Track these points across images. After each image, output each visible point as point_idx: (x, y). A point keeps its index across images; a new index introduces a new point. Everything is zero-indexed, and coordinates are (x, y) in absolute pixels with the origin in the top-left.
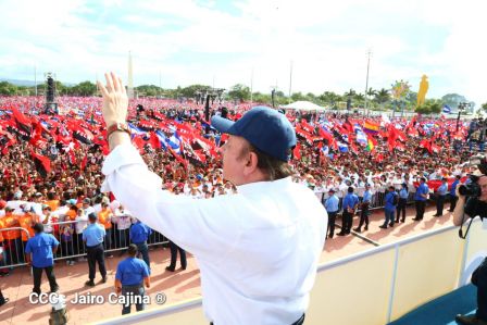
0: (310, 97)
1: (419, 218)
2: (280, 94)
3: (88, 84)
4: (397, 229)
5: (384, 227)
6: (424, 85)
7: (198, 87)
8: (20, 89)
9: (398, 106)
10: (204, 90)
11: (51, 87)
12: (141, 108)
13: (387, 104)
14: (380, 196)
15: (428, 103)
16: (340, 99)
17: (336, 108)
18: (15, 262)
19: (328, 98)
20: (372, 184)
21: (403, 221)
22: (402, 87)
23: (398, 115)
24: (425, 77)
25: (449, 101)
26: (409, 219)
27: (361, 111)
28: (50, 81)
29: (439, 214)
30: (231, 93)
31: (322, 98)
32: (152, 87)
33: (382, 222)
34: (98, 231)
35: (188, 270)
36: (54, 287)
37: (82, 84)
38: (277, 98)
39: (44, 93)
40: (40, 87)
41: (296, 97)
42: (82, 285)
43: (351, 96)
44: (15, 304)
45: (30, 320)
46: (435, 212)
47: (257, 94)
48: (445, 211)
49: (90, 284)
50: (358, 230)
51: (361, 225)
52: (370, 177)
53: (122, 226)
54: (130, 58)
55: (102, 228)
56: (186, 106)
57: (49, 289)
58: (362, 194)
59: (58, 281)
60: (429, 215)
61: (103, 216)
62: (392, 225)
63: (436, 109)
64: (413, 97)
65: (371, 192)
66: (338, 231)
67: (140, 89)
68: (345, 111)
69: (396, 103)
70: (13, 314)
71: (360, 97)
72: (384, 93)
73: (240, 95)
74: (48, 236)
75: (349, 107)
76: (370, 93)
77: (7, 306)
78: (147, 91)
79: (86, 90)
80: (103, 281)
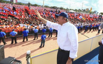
0: (73, 10)
1: (90, 31)
2: (68, 9)
3: (36, 4)
4: (87, 32)
5: (85, 32)
6: (91, 9)
8: (23, 4)
9: (87, 12)
10: (56, 7)
12: (45, 9)
13: (85, 12)
14: (84, 27)
15: (92, 12)
16: (77, 10)
17: (77, 12)
18: (20, 35)
20: (83, 25)
22: (88, 9)
24: (91, 8)
25: (95, 12)
26: (89, 31)
27: (81, 13)
28: (29, 3)
30: (60, 8)
31: (75, 10)
32: (47, 6)
33: (84, 31)
35: (52, 37)
36: (27, 40)
37: (35, 4)
38: (67, 10)
39: (28, 5)
40: (27, 4)
41: (71, 10)
42: (33, 40)
43: (79, 10)
44: (19, 43)
45: (22, 46)
47: (64, 9)
48: (95, 30)
49: (34, 39)
50: (80, 32)
52: (82, 23)
53: (41, 29)
54: (44, 1)
56: (53, 10)
57: (26, 40)
59: (28, 39)
60: (92, 30)
61: (38, 28)
64: (89, 11)
67: (45, 6)
68: (78, 12)
69: (86, 12)
70: (19, 45)
71: (81, 10)
72: (85, 10)
73: (61, 9)
74: (27, 31)
75: (79, 12)
77: (18, 43)
78: (46, 7)
79: (36, 5)
80: (37, 39)
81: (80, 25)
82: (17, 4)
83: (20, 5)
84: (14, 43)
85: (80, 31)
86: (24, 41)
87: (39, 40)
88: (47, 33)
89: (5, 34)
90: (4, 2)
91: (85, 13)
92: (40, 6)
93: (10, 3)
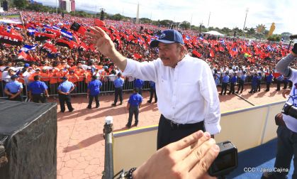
0: (217, 29)
2: (204, 27)
3: (119, 15)
4: (256, 95)
5: (251, 92)
6: (273, 27)
7: (167, 21)
8: (89, 14)
9: (258, 36)
10: (171, 22)
11: (102, 15)
12: (142, 28)
13: (253, 35)
14: (249, 78)
15: (274, 36)
16: (231, 31)
17: (228, 35)
18: (81, 92)
19: (225, 30)
21: (259, 91)
22: (261, 28)
23: (258, 40)
24: (273, 24)
25: (285, 36)
26: (262, 90)
27: (240, 37)
28: (102, 12)
29: (278, 89)
30: (182, 25)
31: (222, 30)
32: (147, 19)
34: (121, 81)
36: (98, 105)
37: (116, 15)
38: (202, 29)
39: (99, 17)
40: (97, 14)
41: (211, 29)
43: (236, 31)
44: (79, 111)
46: (276, 88)
47: (193, 26)
48: (281, 88)
49: (114, 105)
50: (237, 93)
51: (239, 90)
53: (130, 80)
54: (138, 5)
55: (123, 80)
56: (162, 29)
58: (240, 76)
59: (100, 103)
60: (273, 89)
62: (254, 92)
63: (278, 39)
64: (267, 33)
65: (245, 76)
66: (228, 92)
67: (141, 19)
68: (233, 37)
70: (77, 116)
71: (240, 31)
72: (252, 30)
73: (185, 26)
74: (98, 81)
75: (235, 35)
76: (246, 30)
77: (75, 112)
78: (145, 21)
79: (118, 18)
80: (121, 104)
81: (236, 72)
82: (73, 15)
83: (81, 16)
84: (67, 109)
85: (236, 91)
86: (89, 107)
87: (124, 108)
88: (144, 91)
89: (45, 87)
90: (46, 11)
91: (254, 39)
92: (129, 18)
93: (59, 12)
